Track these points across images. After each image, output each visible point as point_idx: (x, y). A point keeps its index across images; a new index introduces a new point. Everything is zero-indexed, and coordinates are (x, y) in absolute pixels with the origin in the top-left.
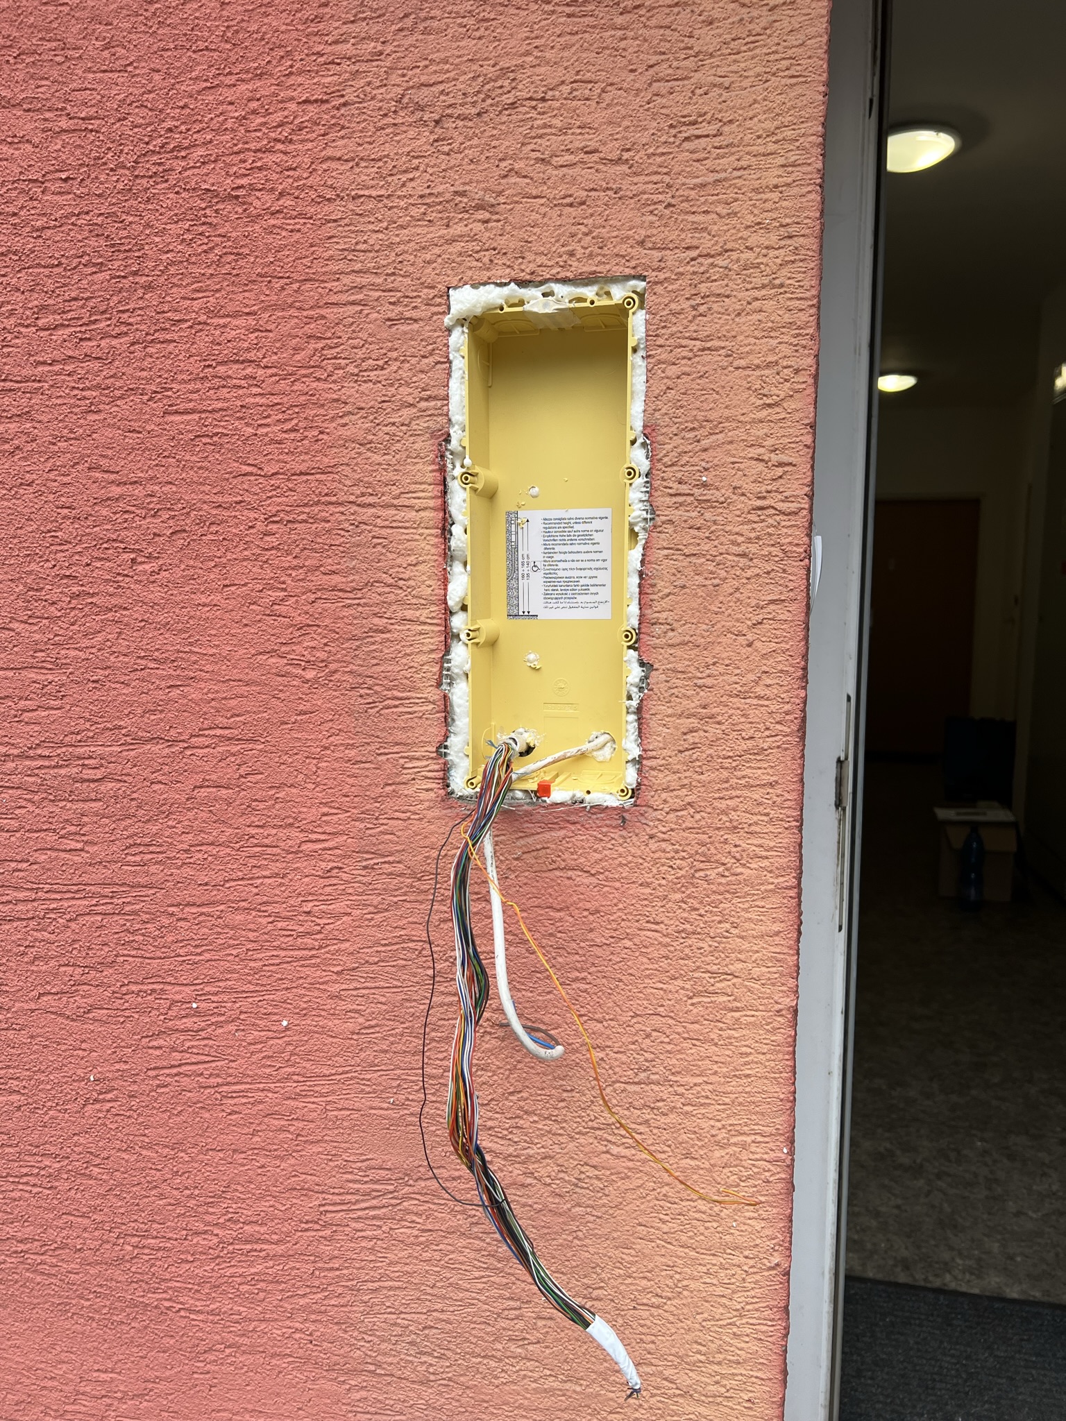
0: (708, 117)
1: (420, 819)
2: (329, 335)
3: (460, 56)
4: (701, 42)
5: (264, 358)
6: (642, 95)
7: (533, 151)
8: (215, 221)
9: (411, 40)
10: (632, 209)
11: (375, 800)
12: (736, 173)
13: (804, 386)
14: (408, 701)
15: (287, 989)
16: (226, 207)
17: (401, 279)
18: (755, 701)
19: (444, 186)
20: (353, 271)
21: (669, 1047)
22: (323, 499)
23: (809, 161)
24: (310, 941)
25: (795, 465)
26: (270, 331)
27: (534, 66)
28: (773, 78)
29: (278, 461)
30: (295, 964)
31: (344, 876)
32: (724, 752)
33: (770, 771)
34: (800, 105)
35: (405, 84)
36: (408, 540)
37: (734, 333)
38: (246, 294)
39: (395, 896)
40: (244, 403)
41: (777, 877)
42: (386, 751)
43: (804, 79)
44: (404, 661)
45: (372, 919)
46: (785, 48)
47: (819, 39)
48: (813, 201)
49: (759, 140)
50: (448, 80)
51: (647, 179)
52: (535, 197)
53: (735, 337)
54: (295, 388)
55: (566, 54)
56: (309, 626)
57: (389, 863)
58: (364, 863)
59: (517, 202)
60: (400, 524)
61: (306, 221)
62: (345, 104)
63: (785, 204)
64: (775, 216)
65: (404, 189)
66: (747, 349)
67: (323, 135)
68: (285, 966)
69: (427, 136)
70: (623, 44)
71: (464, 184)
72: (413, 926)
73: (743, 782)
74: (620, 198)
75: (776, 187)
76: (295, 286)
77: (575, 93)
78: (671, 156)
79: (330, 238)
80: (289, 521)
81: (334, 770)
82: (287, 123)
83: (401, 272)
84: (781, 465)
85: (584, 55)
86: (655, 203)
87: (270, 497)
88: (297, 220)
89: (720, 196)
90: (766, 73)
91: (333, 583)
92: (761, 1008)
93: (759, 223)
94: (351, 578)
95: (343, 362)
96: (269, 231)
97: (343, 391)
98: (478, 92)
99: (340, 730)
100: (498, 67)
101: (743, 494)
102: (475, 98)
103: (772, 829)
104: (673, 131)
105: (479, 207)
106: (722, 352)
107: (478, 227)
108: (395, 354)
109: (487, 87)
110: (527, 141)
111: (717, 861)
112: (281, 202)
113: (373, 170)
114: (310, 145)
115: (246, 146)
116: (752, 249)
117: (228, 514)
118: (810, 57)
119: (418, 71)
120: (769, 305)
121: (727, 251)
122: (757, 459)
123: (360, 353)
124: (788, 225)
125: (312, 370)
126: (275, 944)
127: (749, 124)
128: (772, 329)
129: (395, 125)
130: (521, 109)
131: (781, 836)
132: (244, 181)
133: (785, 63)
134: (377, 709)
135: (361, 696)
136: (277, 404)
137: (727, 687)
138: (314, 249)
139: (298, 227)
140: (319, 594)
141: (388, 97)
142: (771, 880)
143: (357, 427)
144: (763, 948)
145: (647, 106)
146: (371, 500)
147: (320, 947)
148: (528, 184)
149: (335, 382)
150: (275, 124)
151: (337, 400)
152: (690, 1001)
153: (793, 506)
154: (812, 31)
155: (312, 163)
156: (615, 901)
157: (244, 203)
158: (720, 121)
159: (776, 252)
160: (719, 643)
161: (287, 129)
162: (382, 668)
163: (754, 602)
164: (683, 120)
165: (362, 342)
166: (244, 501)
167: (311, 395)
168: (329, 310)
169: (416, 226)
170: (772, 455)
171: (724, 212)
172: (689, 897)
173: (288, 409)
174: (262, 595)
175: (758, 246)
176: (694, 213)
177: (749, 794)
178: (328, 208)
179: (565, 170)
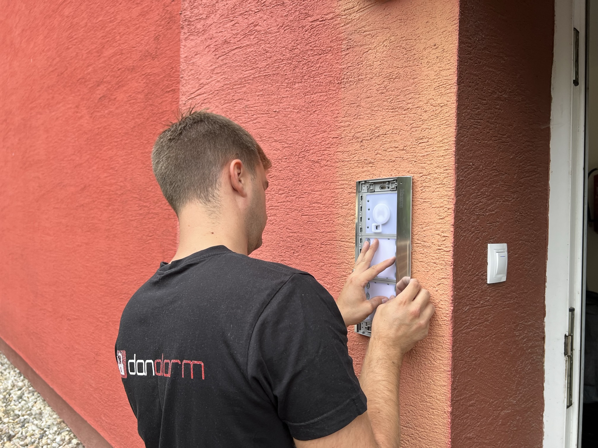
2: (336, 196)
3: (367, 124)
4: (423, 117)
5: (322, 202)
6: (409, 132)
7: (383, 148)
8: (314, 168)
9: (356, 121)
10: (406, 163)
12: (433, 152)
13: (451, 213)
16: (316, 164)
19: (362, 158)
20: (342, 180)
21: (415, 417)
22: (333, 239)
23: (452, 148)
25: (449, 237)
26: (324, 195)
27: (384, 126)
28: (442, 126)
29: (324, 229)
34: (449, 133)
35: (354, 132)
38: (319, 186)
40: (318, 213)
43: (450, 126)
46: (445, 117)
47: (454, 114)
48: (453, 159)
49: (438, 143)
50: (364, 131)
51: (410, 154)
52: (383, 160)
53: (432, 198)
54: (328, 210)
55: (391, 122)
59: (379, 161)
62: (342, 138)
63: (445, 160)
64: (442, 164)
65: (353, 159)
66: (435, 202)
67: (337, 146)
69: (359, 145)
70: (404, 119)
71: (367, 157)
74: (403, 160)
75: (443, 156)
76: (329, 184)
77: (393, 132)
78: (416, 148)
79: (337, 172)
80: (326, 245)
82: (329, 143)
84: (444, 237)
85: (395, 122)
86: (412, 161)
87: (322, 238)
88: (330, 167)
89: (428, 159)
90: (440, 124)
91: (334, 262)
92: (441, 410)
93: (438, 166)
94: (338, 261)
95: (339, 203)
96: (325, 170)
97: (339, 211)
98: (370, 133)
100: (375, 127)
101: (435, 245)
102: (370, 135)
103: (443, 351)
104: (417, 141)
105: (370, 163)
106: (429, 203)
107: (370, 168)
109: (373, 132)
110: (381, 145)
112: (327, 163)
113: (347, 154)
114: (334, 148)
115: (321, 149)
116: (436, 173)
117: (313, 242)
118: (451, 119)
119: (358, 129)
121: (430, 174)
122: (438, 235)
123: (343, 201)
124: (446, 166)
125: (332, 205)
127: (436, 138)
128: (442, 197)
129: (352, 142)
130: (380, 137)
131: (446, 353)
132: (320, 158)
133: (445, 121)
136: (325, 214)
138: (334, 174)
139: (331, 169)
140: (331, 265)
141: (351, 136)
142: (443, 368)
144: (441, 390)
145: (410, 135)
146: (343, 240)
148: (381, 157)
149: (337, 208)
150: (327, 144)
151: (337, 213)
152: (420, 403)
153: (448, 249)
155: (334, 153)
157: (320, 163)
158: (428, 138)
159: (443, 174)
161: (329, 145)
164: (419, 138)
165: (343, 198)
166: (317, 239)
167: (332, 212)
168: (336, 190)
170: (442, 234)
171: (429, 163)
173: (327, 215)
175: (438, 173)
176: (421, 163)
178: (337, 164)
179: (390, 153)
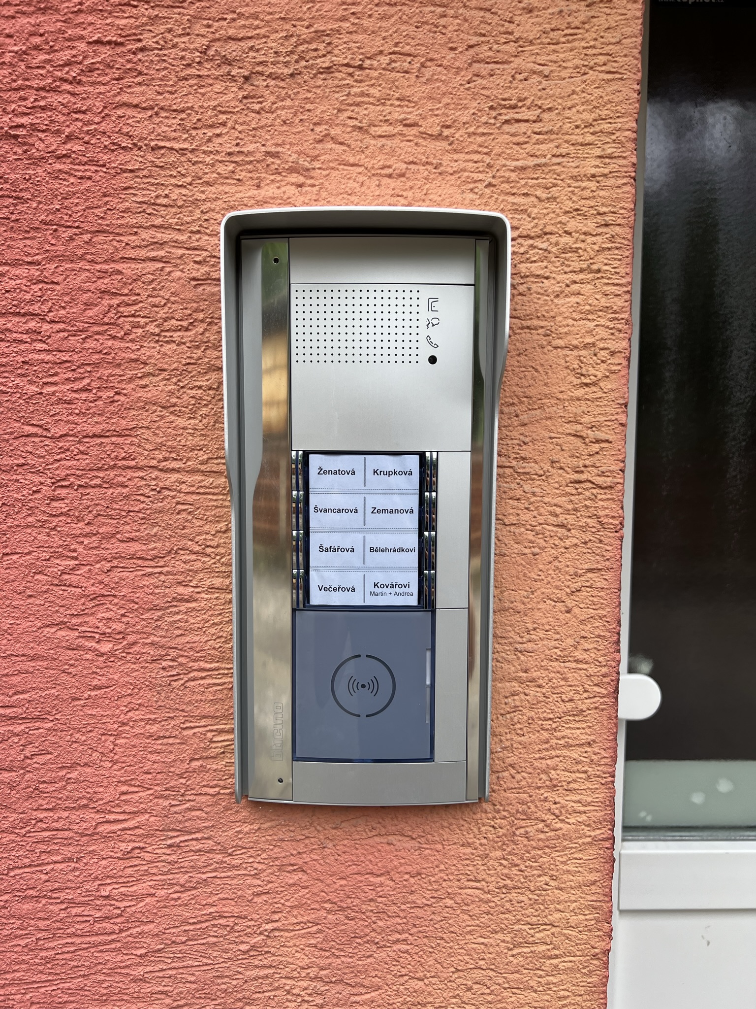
0: (528, 102)
2: (126, 291)
3: (271, 14)
4: (521, 28)
5: (50, 311)
6: (462, 73)
7: (350, 118)
10: (452, 185)
11: (181, 776)
12: (555, 160)
13: (619, 367)
14: (217, 673)
15: (84, 976)
17: (207, 238)
18: (574, 665)
19: (255, 146)
20: (153, 226)
21: (489, 998)
22: (120, 463)
23: (624, 155)
24: (109, 925)
25: (611, 442)
26: (57, 283)
27: (351, 33)
28: (591, 72)
29: (67, 422)
30: (92, 950)
31: (147, 856)
32: (545, 715)
33: (588, 731)
34: (616, 100)
35: (210, 36)
36: (217, 507)
37: (552, 314)
38: (28, 242)
39: (203, 873)
40: (27, 359)
41: (594, 830)
42: (192, 725)
43: (620, 76)
44: (212, 631)
45: (179, 898)
46: (602, 43)
47: (634, 39)
48: (628, 193)
49: (578, 130)
50: (258, 37)
51: (467, 157)
52: (352, 165)
53: (554, 317)
54: (86, 345)
55: (384, 24)
56: (103, 596)
57: (197, 839)
58: (169, 842)
59: (333, 168)
60: (208, 490)
61: (99, 169)
62: (142, 50)
63: (602, 193)
64: (592, 204)
65: (210, 144)
66: (566, 330)
67: (117, 79)
68: (80, 953)
69: (235, 91)
70: (442, 21)
71: (277, 145)
72: (224, 902)
73: (562, 742)
74: (440, 174)
75: (593, 176)
76: (86, 237)
77: (394, 65)
78: (492, 137)
79: (126, 188)
80: (80, 486)
81: (134, 746)
82: (76, 62)
83: (207, 231)
84: (598, 441)
85: (403, 28)
86: (475, 182)
87: (59, 461)
88: (87, 167)
89: (540, 181)
90: (584, 66)
91: (132, 550)
92: (578, 953)
93: (577, 210)
94: (153, 545)
95: (143, 321)
96: (55, 176)
97: (143, 351)
98: (292, 52)
99: (140, 705)
100: (312, 30)
101: (561, 468)
102: (288, 58)
103: (589, 785)
104: (494, 113)
105: (292, 170)
106: (540, 331)
108: (201, 316)
109: (301, 48)
110: (343, 107)
111: (537, 819)
112: (68, 146)
113: (174, 121)
115: (27, 83)
116: (570, 234)
117: (9, 477)
118: (625, 56)
119: (225, 23)
120: (587, 288)
121: (546, 234)
122: (575, 435)
123: (162, 313)
124: (605, 213)
125: (106, 327)
126: (69, 931)
127: (567, 113)
128: (590, 312)
129: (199, 76)
130: (337, 74)
131: (598, 791)
132: (24, 120)
134: (182, 682)
135: (164, 669)
136: (66, 361)
137: (547, 652)
138: (107, 199)
139: (89, 174)
140: (115, 563)
141: (192, 47)
142: (588, 833)
143: (158, 389)
144: (581, 897)
145: (468, 86)
146: (175, 465)
147: (121, 931)
148: (345, 151)
149: (132, 341)
150: (61, 63)
151: (136, 360)
152: (510, 953)
153: (609, 481)
154: (628, 31)
155: (105, 107)
156: (436, 863)
157: (25, 144)
158: (540, 107)
159: (594, 239)
160: (539, 609)
161: (76, 69)
162: (188, 639)
163: (572, 571)
164: (503, 103)
165: (164, 301)
166: (28, 464)
167: (105, 354)
168: (125, 266)
169: (223, 184)
170: (589, 432)
171: (544, 196)
172: (510, 853)
173: (79, 367)
174: (49, 563)
175: (577, 232)
176: (514, 194)
177: (568, 754)
178: (122, 157)
179: (383, 141)
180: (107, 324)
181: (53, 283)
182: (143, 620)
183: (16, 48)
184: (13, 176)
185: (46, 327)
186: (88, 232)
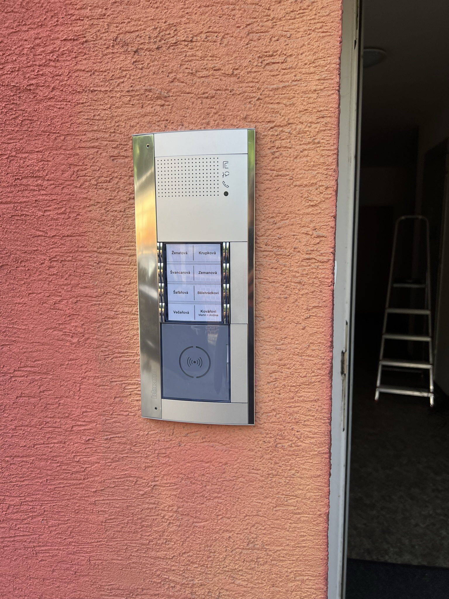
0: (279, 53)
1: (134, 415)
2: (81, 164)
3: (147, 17)
4: (275, 12)
5: (47, 175)
6: (244, 40)
7: (187, 68)
8: (18, 102)
9: (121, 8)
10: (239, 101)
11: (110, 405)
12: (295, 83)
13: (330, 196)
14: (127, 355)
15: (68, 499)
16: (24, 96)
17: (118, 135)
18: (307, 358)
19: (140, 86)
20: (93, 130)
21: (264, 532)
22: (80, 249)
23: (332, 78)
24: (79, 476)
25: (326, 237)
26: (50, 161)
27: (186, 23)
28: (313, 33)
29: (56, 229)
30: (72, 487)
31: (96, 444)
32: (291, 384)
33: (315, 394)
34: (327, 47)
35: (118, 32)
36: (125, 271)
37: (293, 168)
38: (36, 141)
39: (122, 454)
40: (37, 199)
41: (319, 448)
42: (116, 380)
43: (329, 34)
44: (124, 333)
45: (111, 465)
46: (319, 16)
47: (337, 12)
48: (335, 98)
49: (306, 66)
50: (141, 30)
51: (247, 85)
52: (188, 93)
53: (294, 169)
54: (64, 191)
55: (203, 17)
56: (73, 315)
57: (118, 437)
58: (106, 437)
59: (178, 96)
60: (121, 263)
61: (67, 103)
62: (86, 42)
63: (319, 100)
64: (314, 106)
65: (118, 87)
66: (301, 176)
67: (75, 58)
68: (66, 488)
69: (130, 59)
70: (233, 13)
71: (150, 85)
72: (132, 469)
73: (301, 399)
74: (233, 95)
75: (315, 91)
76: (62, 138)
77: (208, 38)
78: (260, 73)
79: (80, 112)
80: (62, 261)
81: (89, 389)
82: (55, 51)
83: (118, 132)
84: (318, 237)
85: (213, 18)
86: (252, 98)
87: (52, 248)
88: (62, 103)
89: (286, 95)
90: (309, 30)
91: (86, 293)
92: (311, 513)
93: (306, 110)
94: (95, 290)
95: (88, 178)
96: (48, 108)
97: (89, 193)
98: (157, 37)
99: (91, 369)
100: (167, 24)
101: (299, 252)
102: (155, 40)
103: (316, 423)
104: (260, 60)
105: (158, 98)
106: (288, 177)
107: (158, 108)
108: (116, 175)
109: (162, 34)
110: (183, 63)
111: (288, 439)
112: (53, 93)
113: (102, 76)
114: (68, 63)
115: (34, 63)
116: (302, 123)
117: (30, 256)
118: (332, 22)
119: (125, 25)
120: (312, 153)
121: (289, 124)
122: (306, 234)
123: (98, 174)
124: (321, 111)
125: (72, 182)
126: (60, 477)
127: (301, 57)
128: (314, 166)
129: (113, 53)
130: (179, 46)
131: (320, 427)
132: (33, 82)
133: (320, 25)
134: (110, 358)
135: (102, 351)
136: (54, 199)
137: (292, 350)
138: (71, 118)
139: (63, 106)
140: (79, 299)
141: (109, 38)
142: (316, 449)
143: (96, 213)
144: (312, 483)
145: (246, 46)
146: (105, 250)
147: (84, 479)
148: (184, 86)
149: (84, 188)
150: (49, 52)
151: (86, 198)
152: (275, 509)
154: (333, 8)
155: (69, 72)
156: (236, 458)
157: (34, 93)
158: (285, 55)
159: (315, 125)
160: (288, 327)
161: (56, 54)
162: (113, 337)
163: (305, 307)
164: (266, 54)
165: (98, 168)
166: (38, 250)
167: (72, 195)
168: (80, 151)
169: (125, 107)
170: (314, 232)
171: (288, 103)
172: (274, 457)
173: (60, 202)
174: (49, 298)
175: (306, 122)
176: (272, 103)
177: (304, 405)
178: (77, 97)
179: (203, 79)
180: (73, 180)
181: (48, 161)
182: (92, 327)
183: (29, 46)
184: (29, 110)
185: (45, 183)
186: (63, 135)
